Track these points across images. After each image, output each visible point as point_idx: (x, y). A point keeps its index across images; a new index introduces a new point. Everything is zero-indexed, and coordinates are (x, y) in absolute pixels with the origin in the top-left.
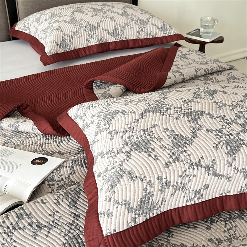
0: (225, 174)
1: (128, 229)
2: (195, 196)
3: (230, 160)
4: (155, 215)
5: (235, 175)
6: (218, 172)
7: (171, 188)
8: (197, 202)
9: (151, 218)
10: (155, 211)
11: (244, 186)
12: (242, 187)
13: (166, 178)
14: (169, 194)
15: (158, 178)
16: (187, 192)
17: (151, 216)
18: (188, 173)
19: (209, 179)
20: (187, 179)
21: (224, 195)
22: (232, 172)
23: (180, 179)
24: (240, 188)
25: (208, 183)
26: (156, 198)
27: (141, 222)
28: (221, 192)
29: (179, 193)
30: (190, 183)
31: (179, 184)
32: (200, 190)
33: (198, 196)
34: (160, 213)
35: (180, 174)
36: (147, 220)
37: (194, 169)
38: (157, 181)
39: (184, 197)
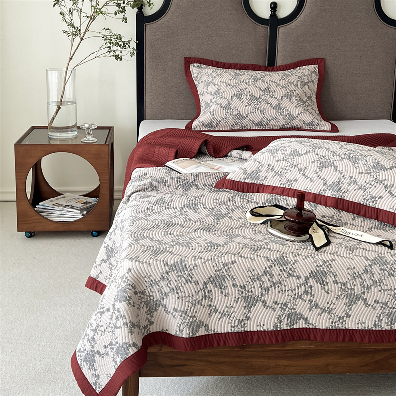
0: (310, 177)
1: (239, 182)
2: (287, 183)
3: (318, 170)
4: (258, 183)
5: (317, 180)
6: (306, 174)
7: (273, 172)
8: (287, 187)
9: (254, 184)
10: (259, 181)
11: (322, 190)
12: (320, 190)
13: (273, 167)
14: (271, 175)
15: (269, 165)
16: (283, 179)
17: (256, 182)
18: (287, 168)
19: (299, 176)
20: (286, 171)
21: (307, 191)
22: (316, 177)
23: (281, 170)
24: (319, 190)
25: (298, 178)
26: (262, 174)
27: (248, 182)
28: (306, 188)
29: (278, 178)
30: (286, 174)
31: (279, 172)
32: (291, 181)
33: (288, 183)
34: (261, 183)
35: (283, 167)
36: (251, 183)
37: (292, 167)
38: (267, 166)
39: (280, 181)
